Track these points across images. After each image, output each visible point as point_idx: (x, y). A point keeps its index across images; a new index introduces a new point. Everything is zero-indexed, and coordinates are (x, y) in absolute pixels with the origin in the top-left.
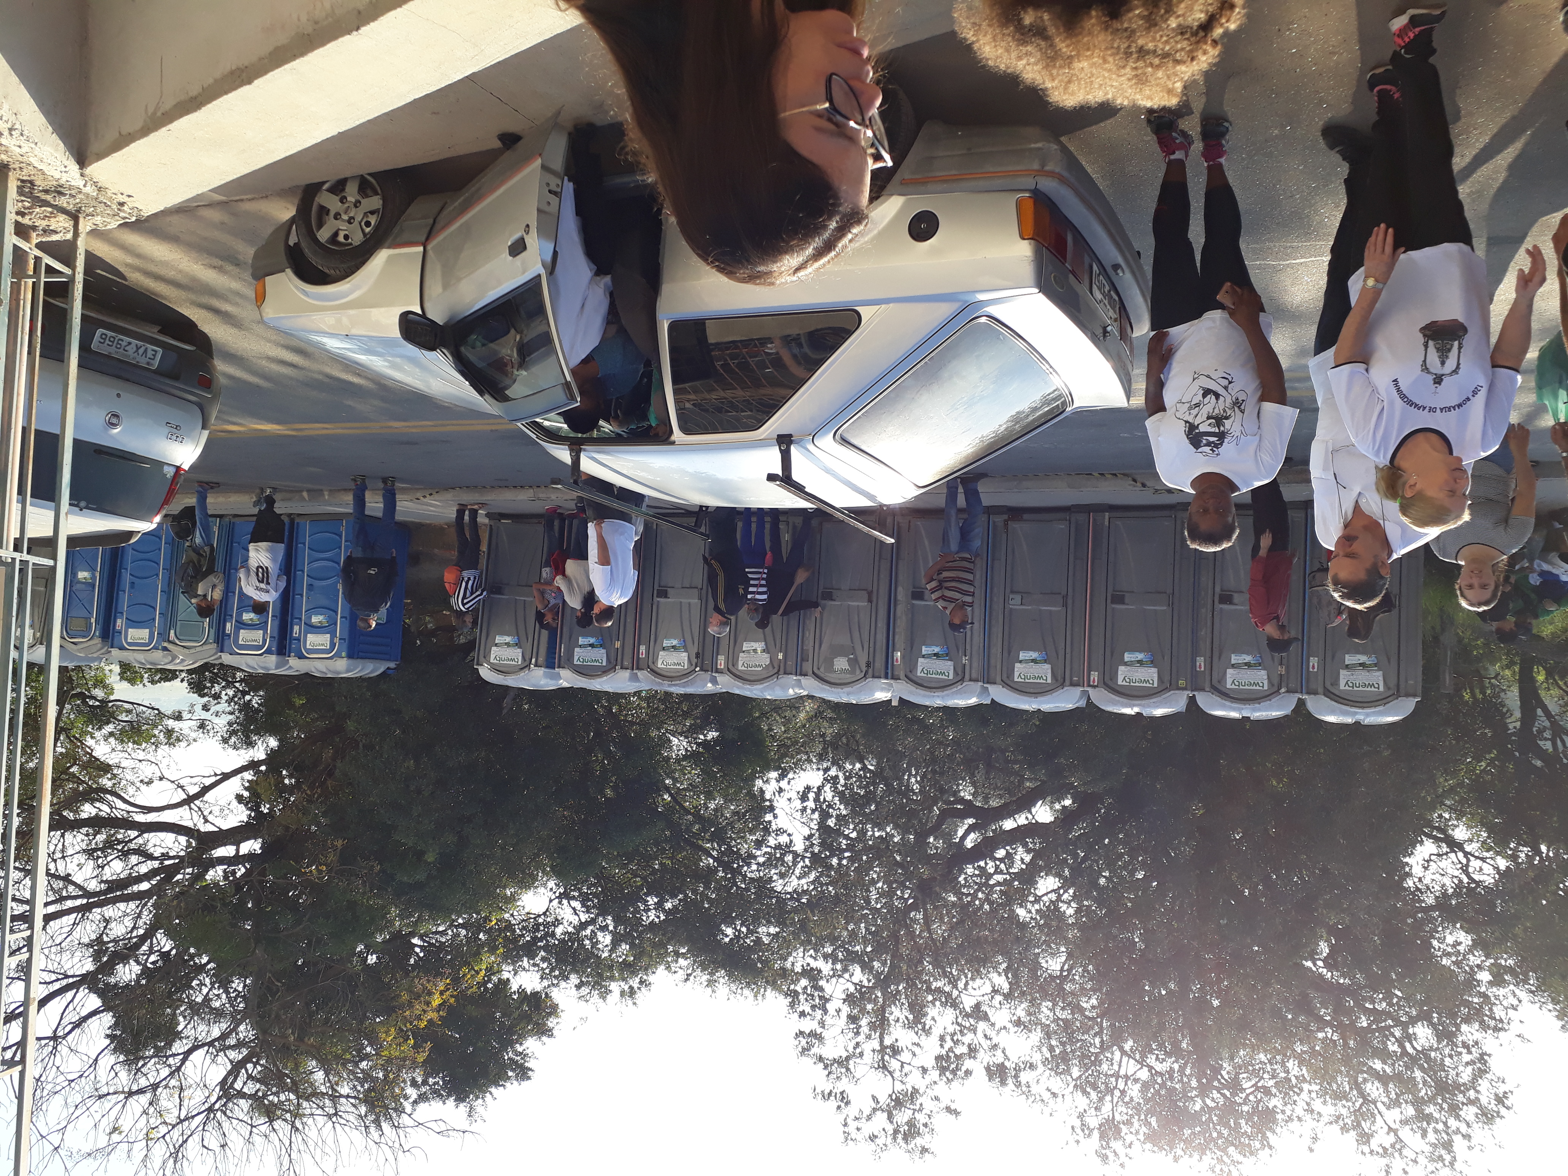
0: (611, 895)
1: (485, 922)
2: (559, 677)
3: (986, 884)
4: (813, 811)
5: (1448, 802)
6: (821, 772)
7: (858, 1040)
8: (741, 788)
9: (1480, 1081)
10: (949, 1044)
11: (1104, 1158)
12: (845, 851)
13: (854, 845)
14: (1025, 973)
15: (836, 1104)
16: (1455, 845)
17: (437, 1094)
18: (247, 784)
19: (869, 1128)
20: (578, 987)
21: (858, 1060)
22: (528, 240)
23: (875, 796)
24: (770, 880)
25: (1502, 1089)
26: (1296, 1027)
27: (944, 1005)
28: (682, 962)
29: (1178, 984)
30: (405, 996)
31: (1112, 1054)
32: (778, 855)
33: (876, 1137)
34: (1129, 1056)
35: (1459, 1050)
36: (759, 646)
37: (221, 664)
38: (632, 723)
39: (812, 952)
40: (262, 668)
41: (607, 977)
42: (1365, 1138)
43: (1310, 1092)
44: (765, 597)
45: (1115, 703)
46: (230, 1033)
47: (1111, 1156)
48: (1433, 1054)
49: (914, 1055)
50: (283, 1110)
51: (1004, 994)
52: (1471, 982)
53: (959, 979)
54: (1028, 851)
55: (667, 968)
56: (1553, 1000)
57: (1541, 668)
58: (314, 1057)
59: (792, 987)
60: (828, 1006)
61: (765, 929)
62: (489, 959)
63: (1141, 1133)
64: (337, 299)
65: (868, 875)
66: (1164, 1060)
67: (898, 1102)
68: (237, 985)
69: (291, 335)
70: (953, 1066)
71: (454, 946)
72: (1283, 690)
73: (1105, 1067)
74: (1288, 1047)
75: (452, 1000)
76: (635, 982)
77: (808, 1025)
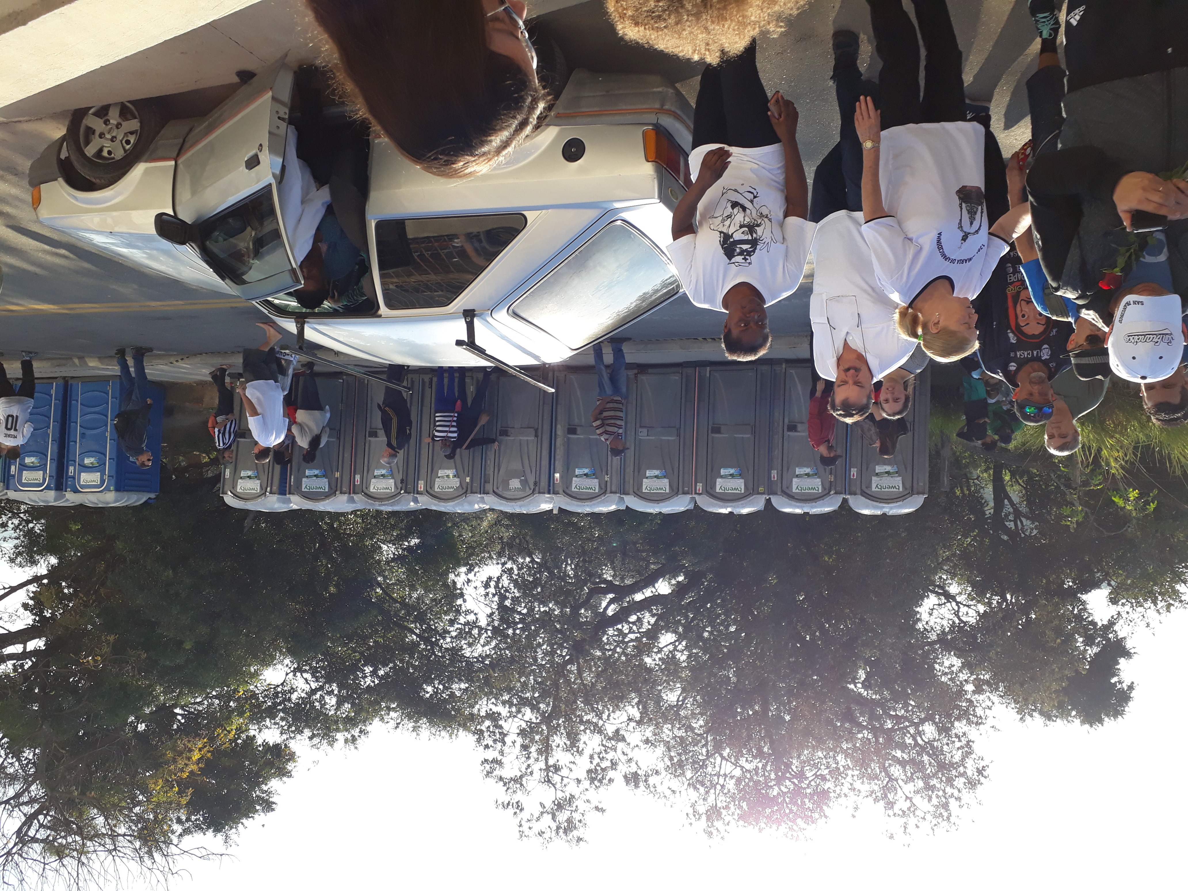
0: (336, 667)
1: (234, 693)
2: (289, 502)
3: (623, 642)
4: (494, 595)
5: (945, 568)
6: (500, 566)
7: (529, 762)
8: (438, 581)
9: (967, 760)
10: (596, 760)
11: (710, 834)
12: (518, 623)
13: (525, 619)
14: (651, 706)
15: (513, 811)
16: (950, 597)
17: (198, 827)
18: (32, 595)
19: (538, 827)
20: (311, 738)
21: (529, 778)
22: (261, 157)
23: (541, 582)
24: (461, 648)
25: (982, 764)
26: (843, 731)
27: (592, 732)
28: (393, 714)
29: (761, 706)
30: (170, 754)
31: (715, 759)
32: (467, 630)
33: (544, 833)
34: (727, 760)
35: (953, 739)
36: (451, 473)
37: (7, 499)
38: (350, 535)
39: (493, 700)
40: (43, 501)
41: (334, 730)
42: (890, 805)
43: (853, 776)
44: (455, 435)
45: (714, 506)
46: (23, 792)
47: (715, 832)
48: (935, 744)
49: (571, 770)
50: (71, 849)
51: (636, 721)
52: (961, 693)
53: (603, 712)
54: (653, 615)
55: (381, 720)
56: (1015, 701)
57: (1007, 471)
58: (95, 807)
59: (478, 727)
60: (506, 739)
61: (457, 686)
62: (238, 721)
63: (736, 814)
64: (101, 204)
65: (535, 640)
66: (751, 761)
67: (560, 806)
68: (28, 754)
69: (63, 232)
70: (600, 777)
71: (210, 714)
72: (832, 492)
73: (709, 769)
74: (837, 746)
75: (209, 755)
76: (356, 732)
77: (491, 754)
